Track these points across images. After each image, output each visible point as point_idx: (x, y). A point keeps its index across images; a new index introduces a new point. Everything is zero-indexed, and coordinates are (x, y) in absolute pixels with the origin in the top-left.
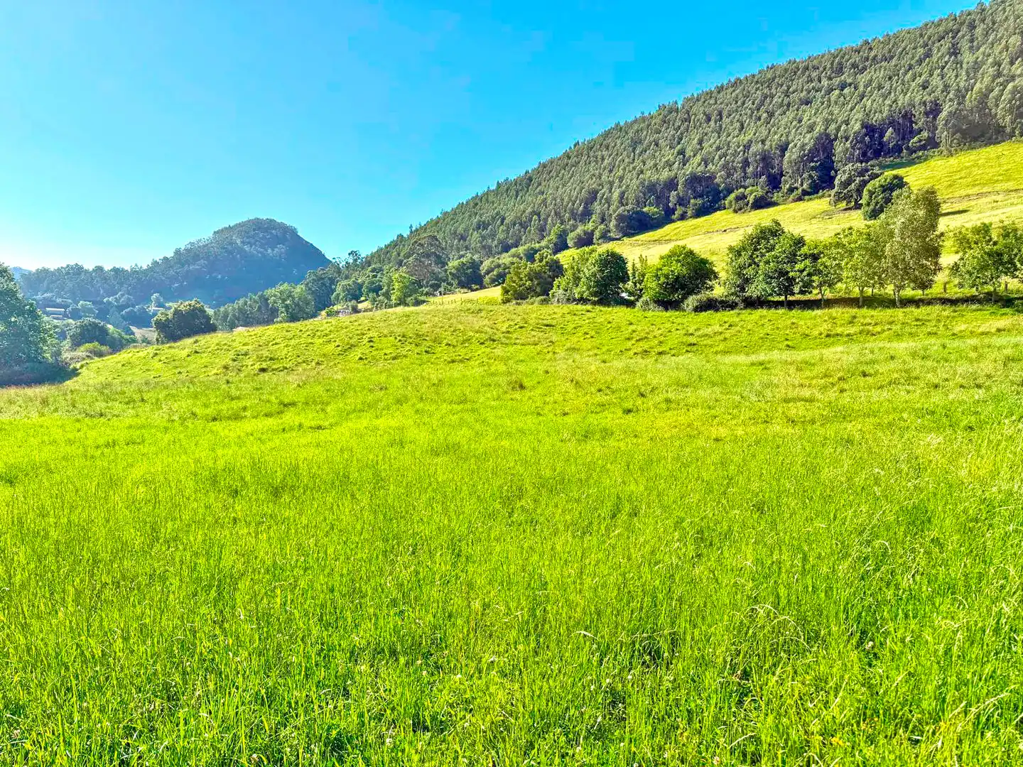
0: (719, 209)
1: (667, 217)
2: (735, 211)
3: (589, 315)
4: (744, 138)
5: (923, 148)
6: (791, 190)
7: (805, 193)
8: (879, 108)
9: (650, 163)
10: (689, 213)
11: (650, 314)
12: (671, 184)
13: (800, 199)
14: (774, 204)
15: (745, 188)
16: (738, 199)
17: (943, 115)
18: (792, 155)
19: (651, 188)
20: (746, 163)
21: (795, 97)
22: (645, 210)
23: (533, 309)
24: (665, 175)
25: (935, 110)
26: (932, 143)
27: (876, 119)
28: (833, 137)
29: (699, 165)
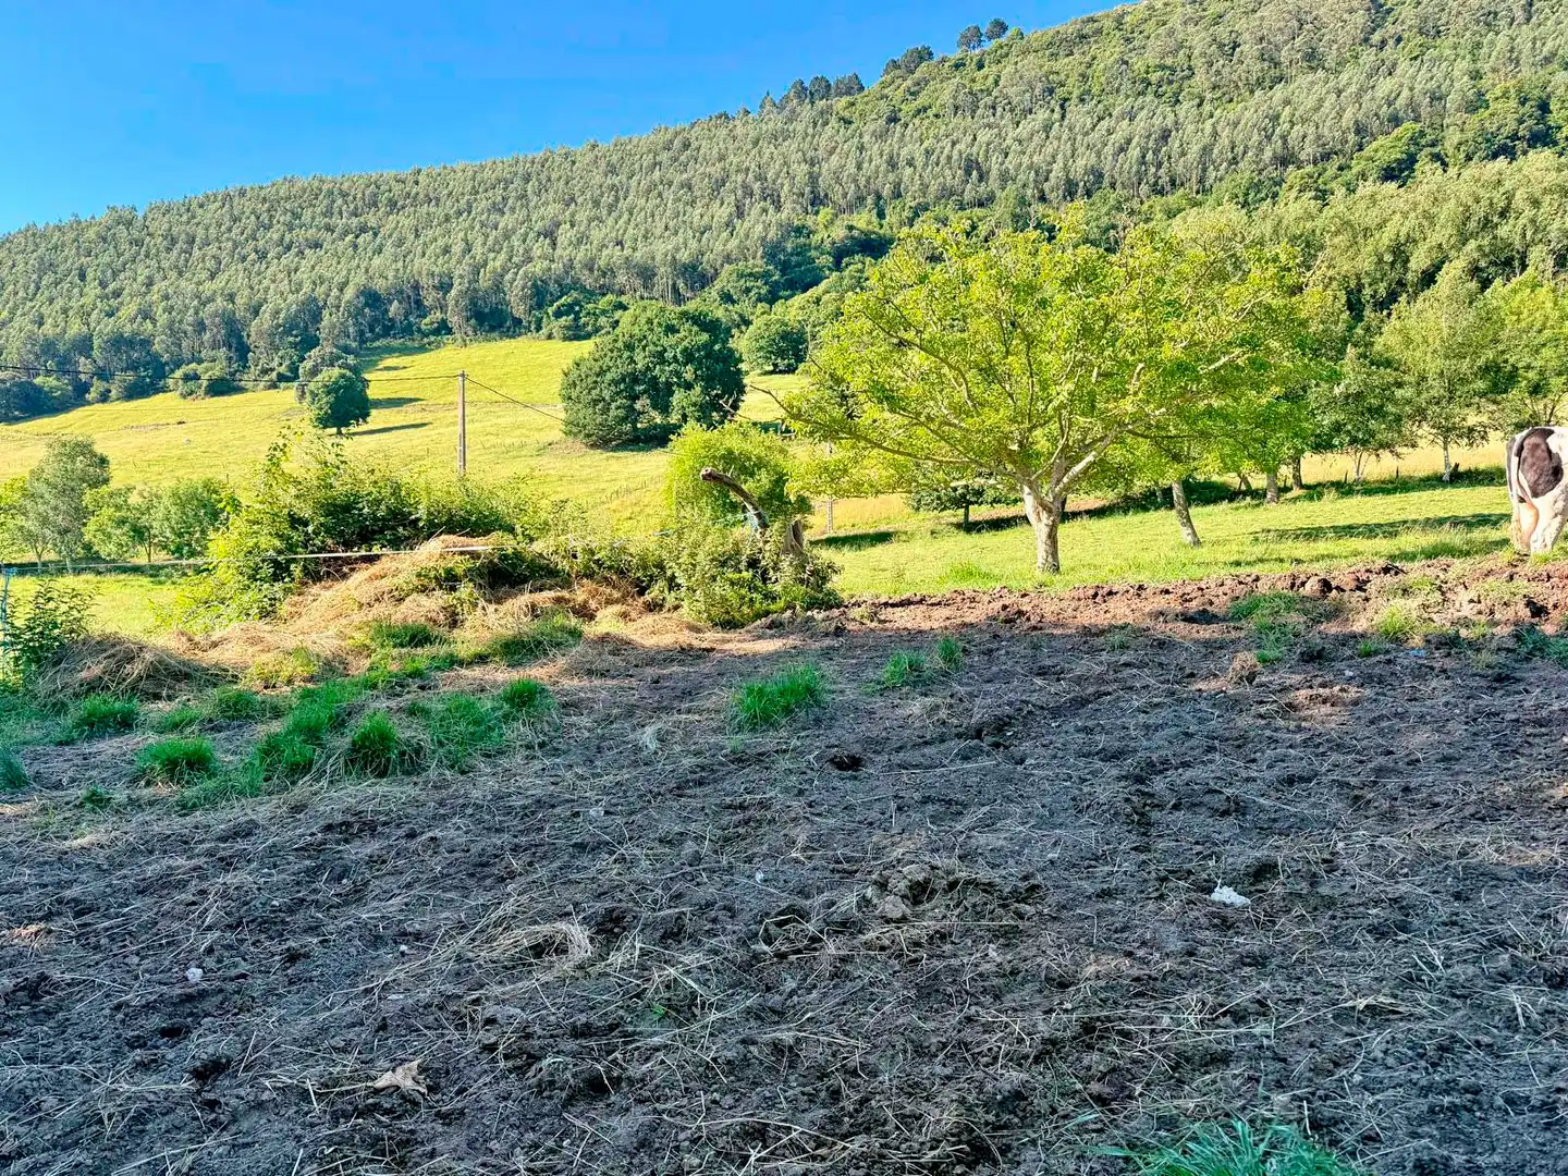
0: (157, 391)
1: (78, 396)
2: (184, 396)
4: (208, 288)
5: (437, 332)
6: (265, 372)
7: (281, 378)
8: (383, 270)
9: (59, 303)
10: (114, 393)
12: (84, 345)
13: (274, 386)
14: (241, 390)
15: (200, 362)
16: (187, 378)
17: (453, 292)
18: (265, 320)
19: (48, 348)
20: (201, 327)
21: (300, 235)
22: (38, 381)
24: (75, 328)
25: (445, 287)
26: (444, 328)
27: (380, 285)
28: (321, 304)
29: (133, 320)
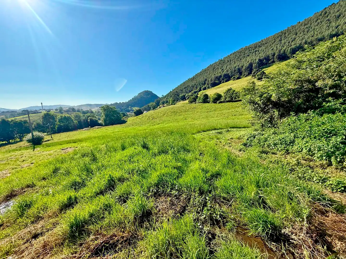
0: (230, 80)
1: (220, 83)
2: (233, 80)
3: (202, 105)
4: (235, 65)
5: (272, 63)
6: (244, 75)
7: (247, 75)
8: (262, 55)
9: (216, 72)
10: (224, 82)
11: (212, 104)
12: (221, 76)
13: (246, 77)
14: (241, 78)
15: (235, 75)
16: (234, 78)
17: (275, 56)
18: (244, 68)
19: (217, 77)
20: (235, 71)
21: (246, 55)
22: (216, 82)
23: (193, 105)
24: (219, 75)
25: (274, 55)
26: (274, 62)
27: (262, 58)
28: (252, 63)
29: (226, 72)
